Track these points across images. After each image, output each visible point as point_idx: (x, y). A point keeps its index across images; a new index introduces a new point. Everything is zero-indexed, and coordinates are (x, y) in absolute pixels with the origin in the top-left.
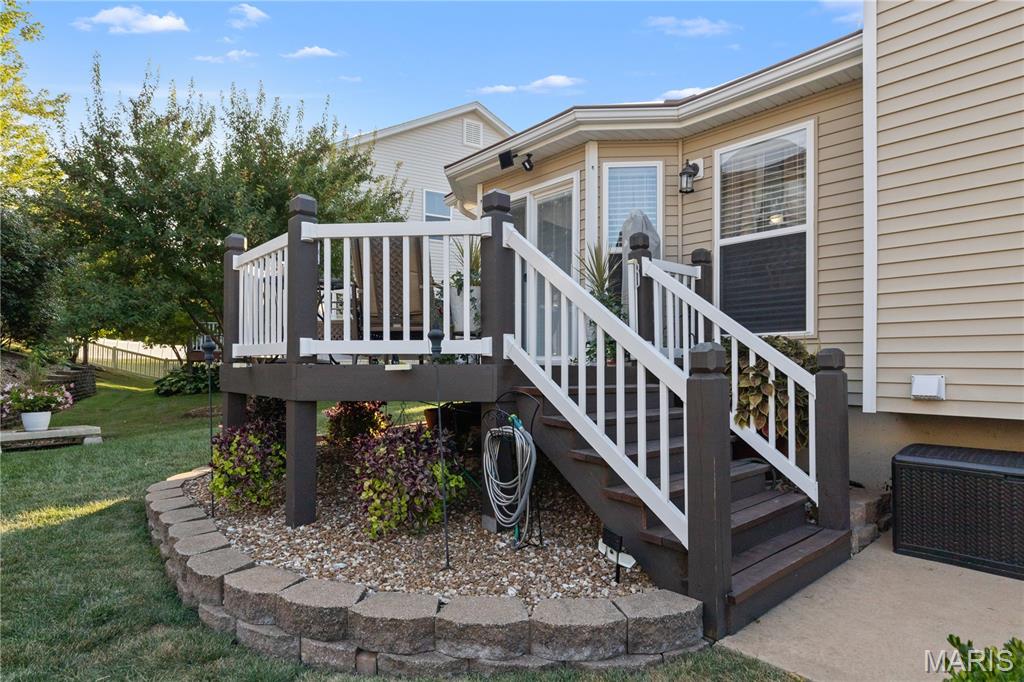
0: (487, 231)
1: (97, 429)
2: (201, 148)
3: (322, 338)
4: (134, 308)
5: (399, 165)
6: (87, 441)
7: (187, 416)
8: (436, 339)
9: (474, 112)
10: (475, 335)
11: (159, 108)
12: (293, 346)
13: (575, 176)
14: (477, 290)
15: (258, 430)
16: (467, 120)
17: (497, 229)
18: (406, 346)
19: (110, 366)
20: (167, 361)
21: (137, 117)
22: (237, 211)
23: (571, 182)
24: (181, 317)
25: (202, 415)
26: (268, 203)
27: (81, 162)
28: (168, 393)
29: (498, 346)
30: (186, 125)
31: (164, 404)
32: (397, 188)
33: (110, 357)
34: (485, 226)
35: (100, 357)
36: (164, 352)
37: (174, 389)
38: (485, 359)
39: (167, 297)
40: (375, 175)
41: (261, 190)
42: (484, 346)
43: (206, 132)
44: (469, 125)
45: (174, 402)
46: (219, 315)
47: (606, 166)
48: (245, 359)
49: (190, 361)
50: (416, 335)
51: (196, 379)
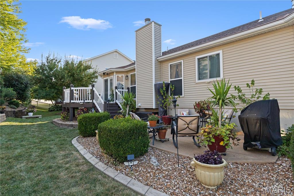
0: (91, 89)
1: (41, 116)
2: (59, 64)
3: (73, 100)
4: (48, 94)
5: (97, 66)
6: (39, 117)
7: (56, 114)
8: (84, 100)
9: (116, 51)
10: (90, 100)
11: (51, 58)
12: (70, 101)
13: (113, 76)
14: (91, 95)
15: (67, 112)
16: (114, 53)
17: (93, 88)
18: (81, 101)
19: (36, 105)
20: (50, 104)
21: (47, 59)
22: (65, 78)
23: (112, 77)
24: (55, 95)
25: (59, 114)
26: (71, 76)
27: (38, 69)
28: (51, 111)
29: (93, 101)
30: (56, 60)
31: (51, 113)
32: (97, 70)
33: (36, 104)
34: (91, 88)
35: (34, 103)
36: (49, 102)
37: (53, 110)
38: (91, 103)
39: (53, 92)
40: (92, 68)
41: (70, 74)
42: (91, 101)
43: (60, 61)
44: (115, 54)
45: (53, 112)
46: (62, 95)
47: (117, 75)
48: (66, 103)
49: (56, 104)
50: (82, 100)
51: (57, 108)
